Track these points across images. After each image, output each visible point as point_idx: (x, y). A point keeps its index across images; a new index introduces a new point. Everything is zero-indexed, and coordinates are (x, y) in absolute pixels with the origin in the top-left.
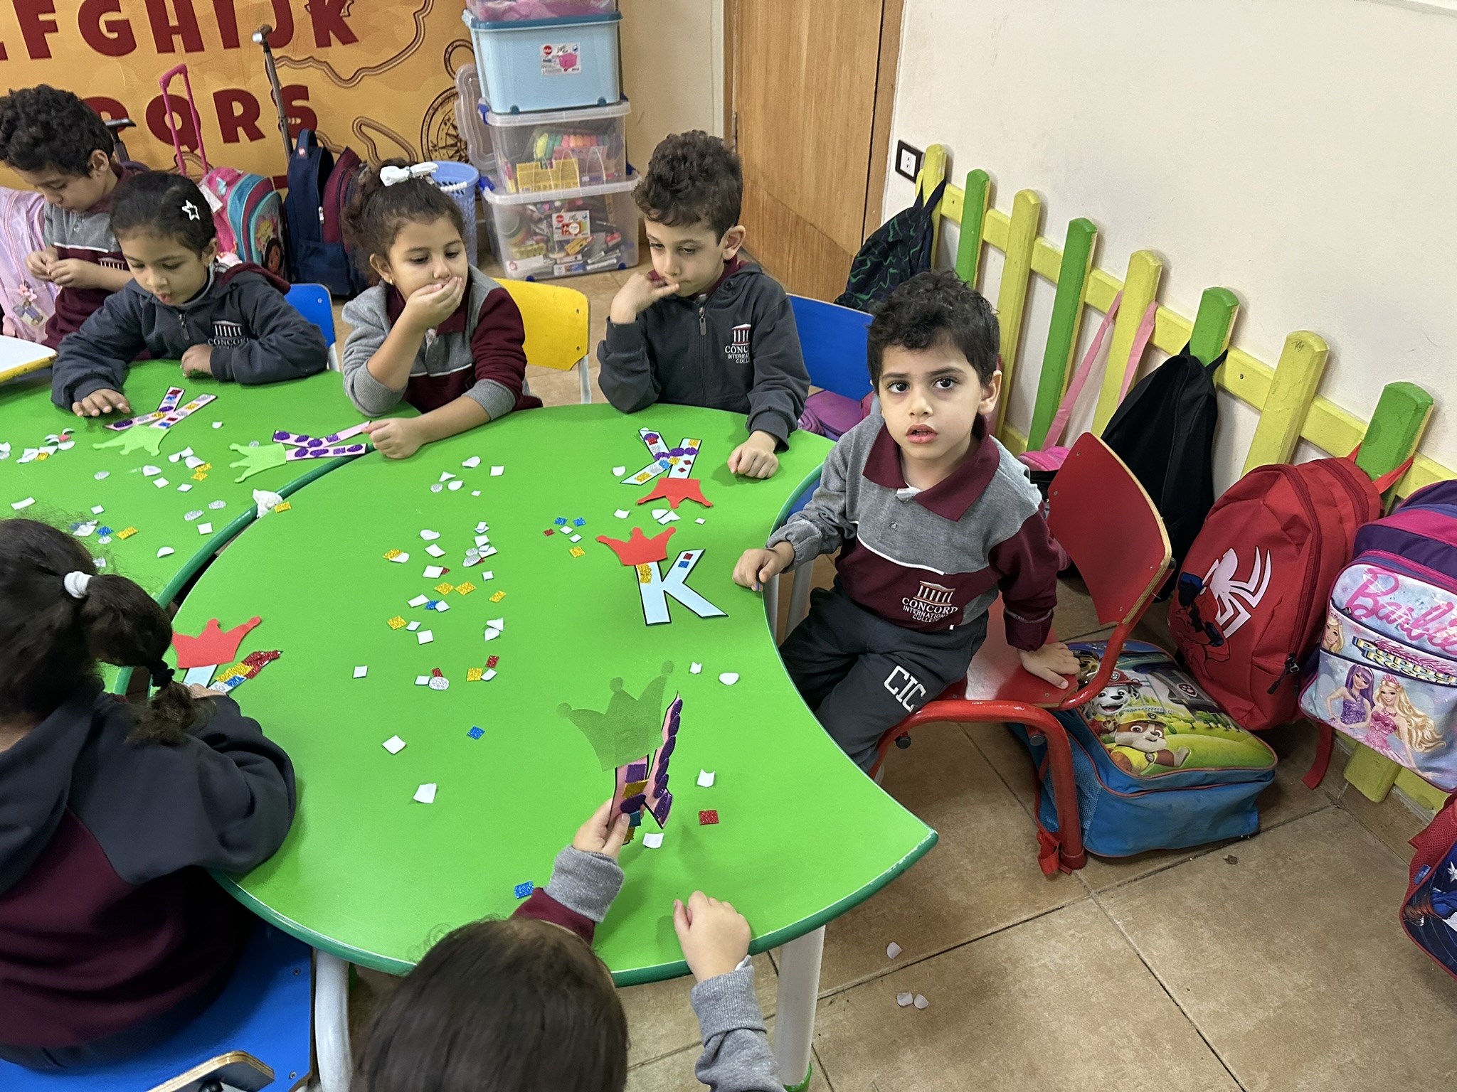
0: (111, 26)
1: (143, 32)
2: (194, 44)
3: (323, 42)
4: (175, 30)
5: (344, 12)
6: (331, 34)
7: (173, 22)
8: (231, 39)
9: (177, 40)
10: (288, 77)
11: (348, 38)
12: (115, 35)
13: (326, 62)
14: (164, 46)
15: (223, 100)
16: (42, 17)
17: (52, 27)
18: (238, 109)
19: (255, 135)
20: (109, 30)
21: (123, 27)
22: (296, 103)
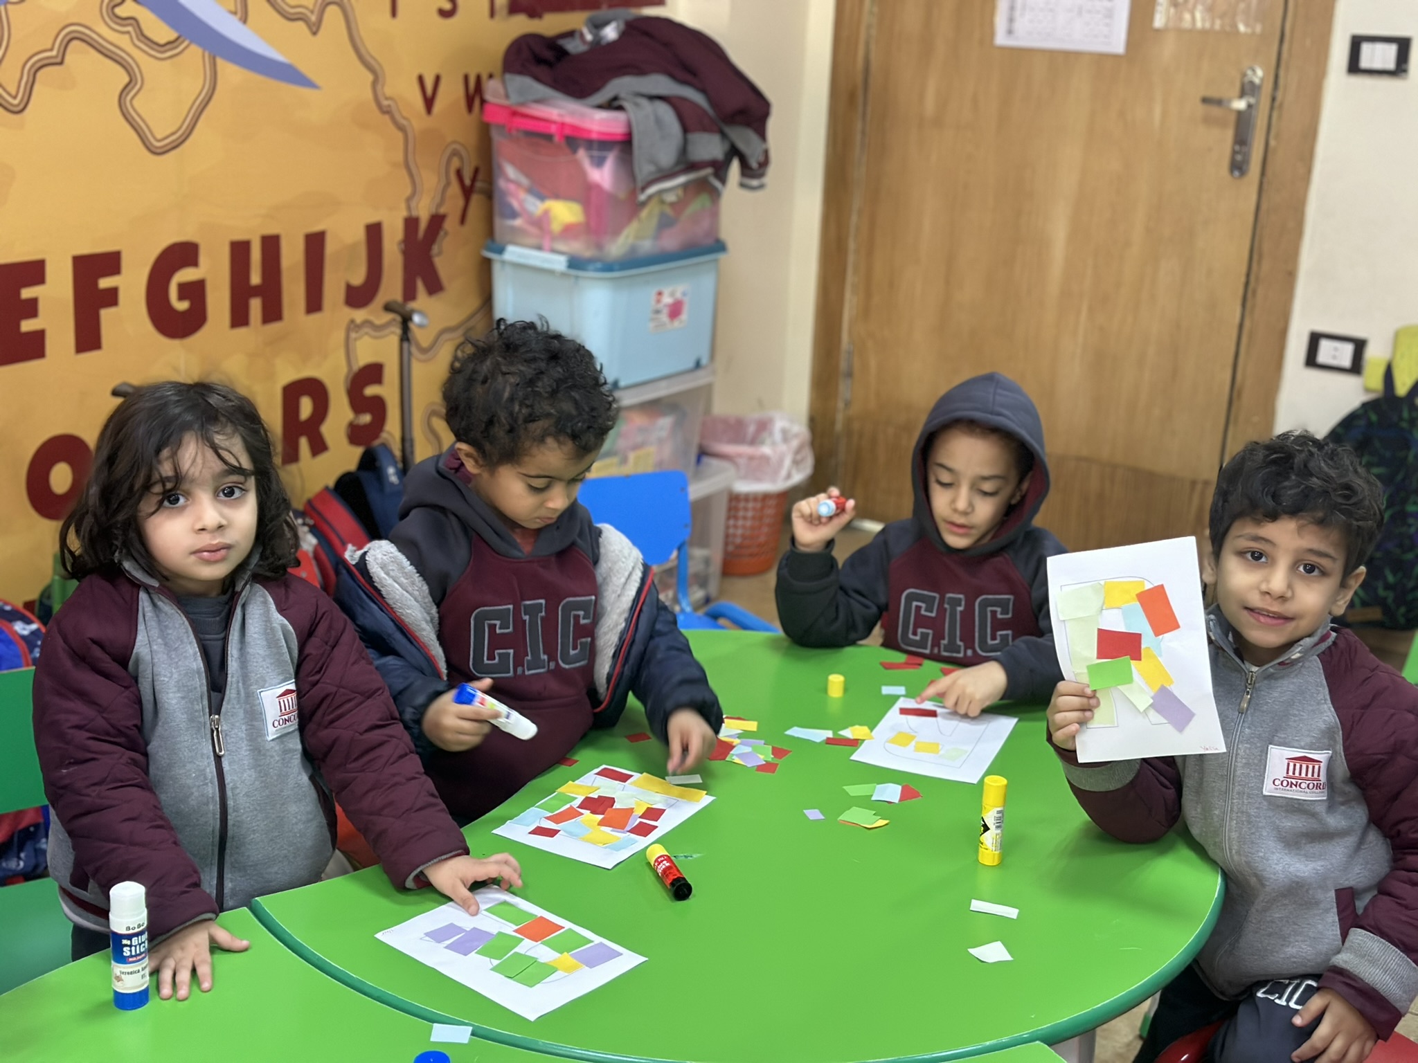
0: (184, 290)
1: (219, 301)
2: (273, 313)
3: (410, 294)
4: (256, 291)
5: (435, 248)
6: (419, 282)
7: (256, 279)
8: (315, 300)
9: (256, 305)
10: (366, 353)
11: (435, 287)
14: (239, 318)
15: (292, 393)
16: (103, 284)
17: (111, 298)
18: (306, 407)
19: (319, 446)
20: (179, 299)
21: (195, 291)
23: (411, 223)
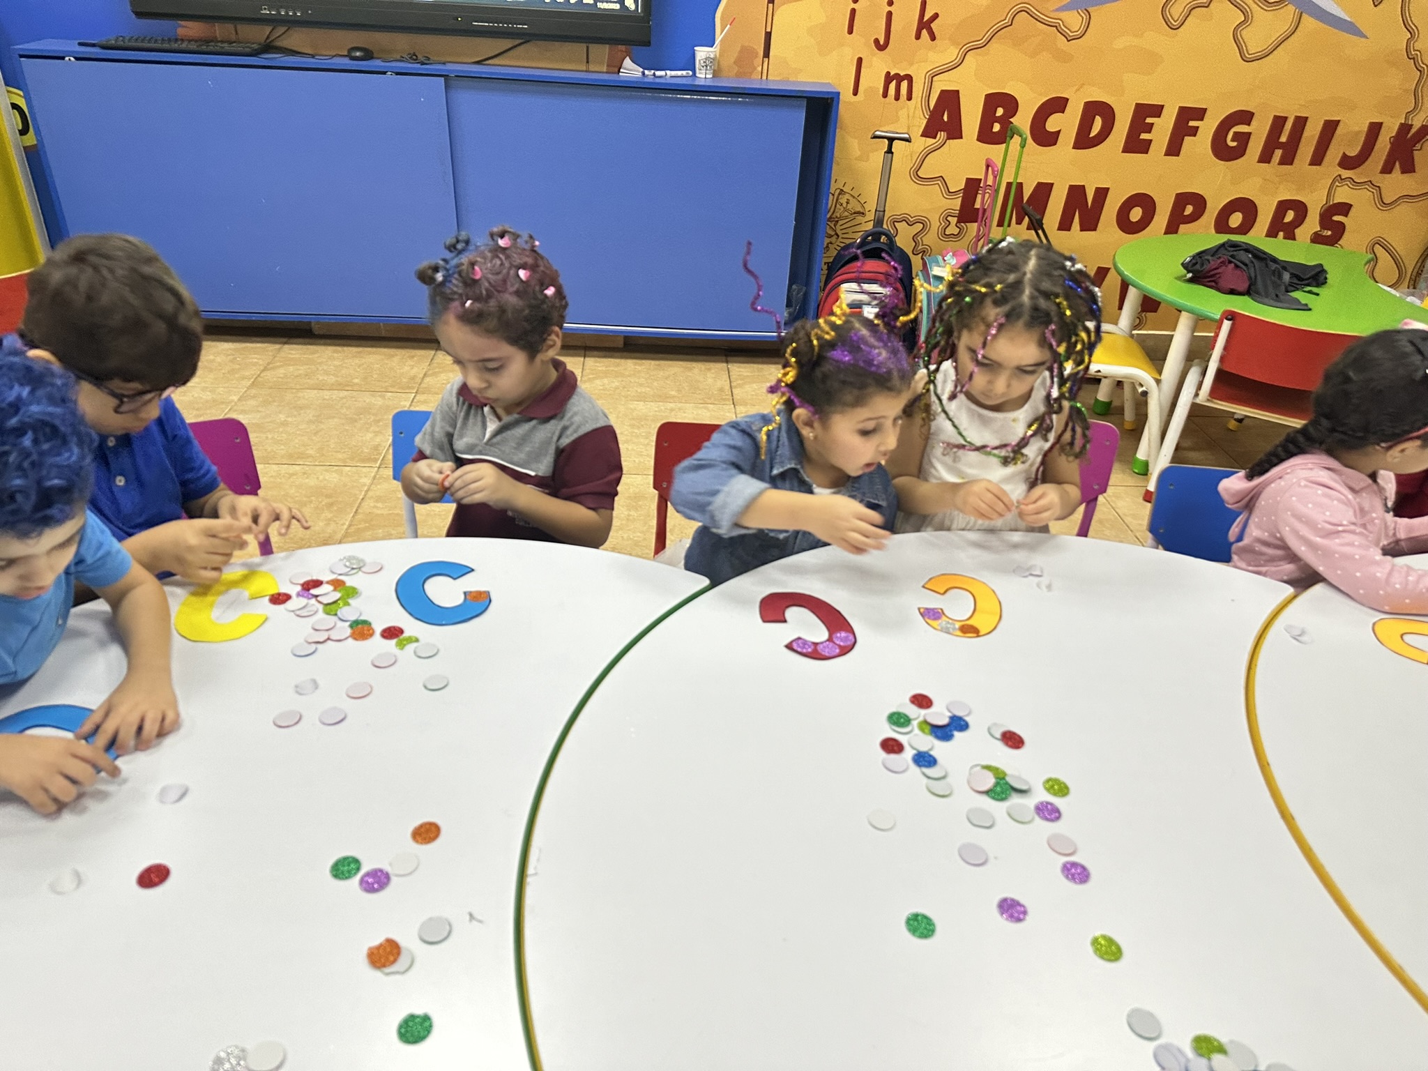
0: (1237, 136)
1: (1256, 147)
2: (1288, 160)
3: (1387, 169)
4: (1281, 146)
5: (1418, 146)
6: (1397, 164)
7: (1283, 139)
8: (1317, 159)
9: (1278, 153)
10: (1342, 195)
11: (1408, 168)
12: (1234, 144)
13: (1379, 187)
14: (1265, 158)
16: (1192, 123)
17: (1194, 132)
18: (1290, 216)
19: (1291, 239)
20: (1233, 140)
21: (1244, 139)
22: (1336, 218)
23: (1405, 128)
